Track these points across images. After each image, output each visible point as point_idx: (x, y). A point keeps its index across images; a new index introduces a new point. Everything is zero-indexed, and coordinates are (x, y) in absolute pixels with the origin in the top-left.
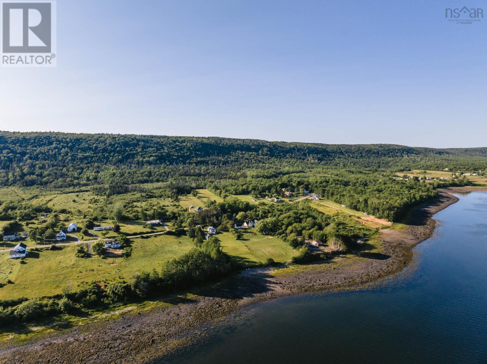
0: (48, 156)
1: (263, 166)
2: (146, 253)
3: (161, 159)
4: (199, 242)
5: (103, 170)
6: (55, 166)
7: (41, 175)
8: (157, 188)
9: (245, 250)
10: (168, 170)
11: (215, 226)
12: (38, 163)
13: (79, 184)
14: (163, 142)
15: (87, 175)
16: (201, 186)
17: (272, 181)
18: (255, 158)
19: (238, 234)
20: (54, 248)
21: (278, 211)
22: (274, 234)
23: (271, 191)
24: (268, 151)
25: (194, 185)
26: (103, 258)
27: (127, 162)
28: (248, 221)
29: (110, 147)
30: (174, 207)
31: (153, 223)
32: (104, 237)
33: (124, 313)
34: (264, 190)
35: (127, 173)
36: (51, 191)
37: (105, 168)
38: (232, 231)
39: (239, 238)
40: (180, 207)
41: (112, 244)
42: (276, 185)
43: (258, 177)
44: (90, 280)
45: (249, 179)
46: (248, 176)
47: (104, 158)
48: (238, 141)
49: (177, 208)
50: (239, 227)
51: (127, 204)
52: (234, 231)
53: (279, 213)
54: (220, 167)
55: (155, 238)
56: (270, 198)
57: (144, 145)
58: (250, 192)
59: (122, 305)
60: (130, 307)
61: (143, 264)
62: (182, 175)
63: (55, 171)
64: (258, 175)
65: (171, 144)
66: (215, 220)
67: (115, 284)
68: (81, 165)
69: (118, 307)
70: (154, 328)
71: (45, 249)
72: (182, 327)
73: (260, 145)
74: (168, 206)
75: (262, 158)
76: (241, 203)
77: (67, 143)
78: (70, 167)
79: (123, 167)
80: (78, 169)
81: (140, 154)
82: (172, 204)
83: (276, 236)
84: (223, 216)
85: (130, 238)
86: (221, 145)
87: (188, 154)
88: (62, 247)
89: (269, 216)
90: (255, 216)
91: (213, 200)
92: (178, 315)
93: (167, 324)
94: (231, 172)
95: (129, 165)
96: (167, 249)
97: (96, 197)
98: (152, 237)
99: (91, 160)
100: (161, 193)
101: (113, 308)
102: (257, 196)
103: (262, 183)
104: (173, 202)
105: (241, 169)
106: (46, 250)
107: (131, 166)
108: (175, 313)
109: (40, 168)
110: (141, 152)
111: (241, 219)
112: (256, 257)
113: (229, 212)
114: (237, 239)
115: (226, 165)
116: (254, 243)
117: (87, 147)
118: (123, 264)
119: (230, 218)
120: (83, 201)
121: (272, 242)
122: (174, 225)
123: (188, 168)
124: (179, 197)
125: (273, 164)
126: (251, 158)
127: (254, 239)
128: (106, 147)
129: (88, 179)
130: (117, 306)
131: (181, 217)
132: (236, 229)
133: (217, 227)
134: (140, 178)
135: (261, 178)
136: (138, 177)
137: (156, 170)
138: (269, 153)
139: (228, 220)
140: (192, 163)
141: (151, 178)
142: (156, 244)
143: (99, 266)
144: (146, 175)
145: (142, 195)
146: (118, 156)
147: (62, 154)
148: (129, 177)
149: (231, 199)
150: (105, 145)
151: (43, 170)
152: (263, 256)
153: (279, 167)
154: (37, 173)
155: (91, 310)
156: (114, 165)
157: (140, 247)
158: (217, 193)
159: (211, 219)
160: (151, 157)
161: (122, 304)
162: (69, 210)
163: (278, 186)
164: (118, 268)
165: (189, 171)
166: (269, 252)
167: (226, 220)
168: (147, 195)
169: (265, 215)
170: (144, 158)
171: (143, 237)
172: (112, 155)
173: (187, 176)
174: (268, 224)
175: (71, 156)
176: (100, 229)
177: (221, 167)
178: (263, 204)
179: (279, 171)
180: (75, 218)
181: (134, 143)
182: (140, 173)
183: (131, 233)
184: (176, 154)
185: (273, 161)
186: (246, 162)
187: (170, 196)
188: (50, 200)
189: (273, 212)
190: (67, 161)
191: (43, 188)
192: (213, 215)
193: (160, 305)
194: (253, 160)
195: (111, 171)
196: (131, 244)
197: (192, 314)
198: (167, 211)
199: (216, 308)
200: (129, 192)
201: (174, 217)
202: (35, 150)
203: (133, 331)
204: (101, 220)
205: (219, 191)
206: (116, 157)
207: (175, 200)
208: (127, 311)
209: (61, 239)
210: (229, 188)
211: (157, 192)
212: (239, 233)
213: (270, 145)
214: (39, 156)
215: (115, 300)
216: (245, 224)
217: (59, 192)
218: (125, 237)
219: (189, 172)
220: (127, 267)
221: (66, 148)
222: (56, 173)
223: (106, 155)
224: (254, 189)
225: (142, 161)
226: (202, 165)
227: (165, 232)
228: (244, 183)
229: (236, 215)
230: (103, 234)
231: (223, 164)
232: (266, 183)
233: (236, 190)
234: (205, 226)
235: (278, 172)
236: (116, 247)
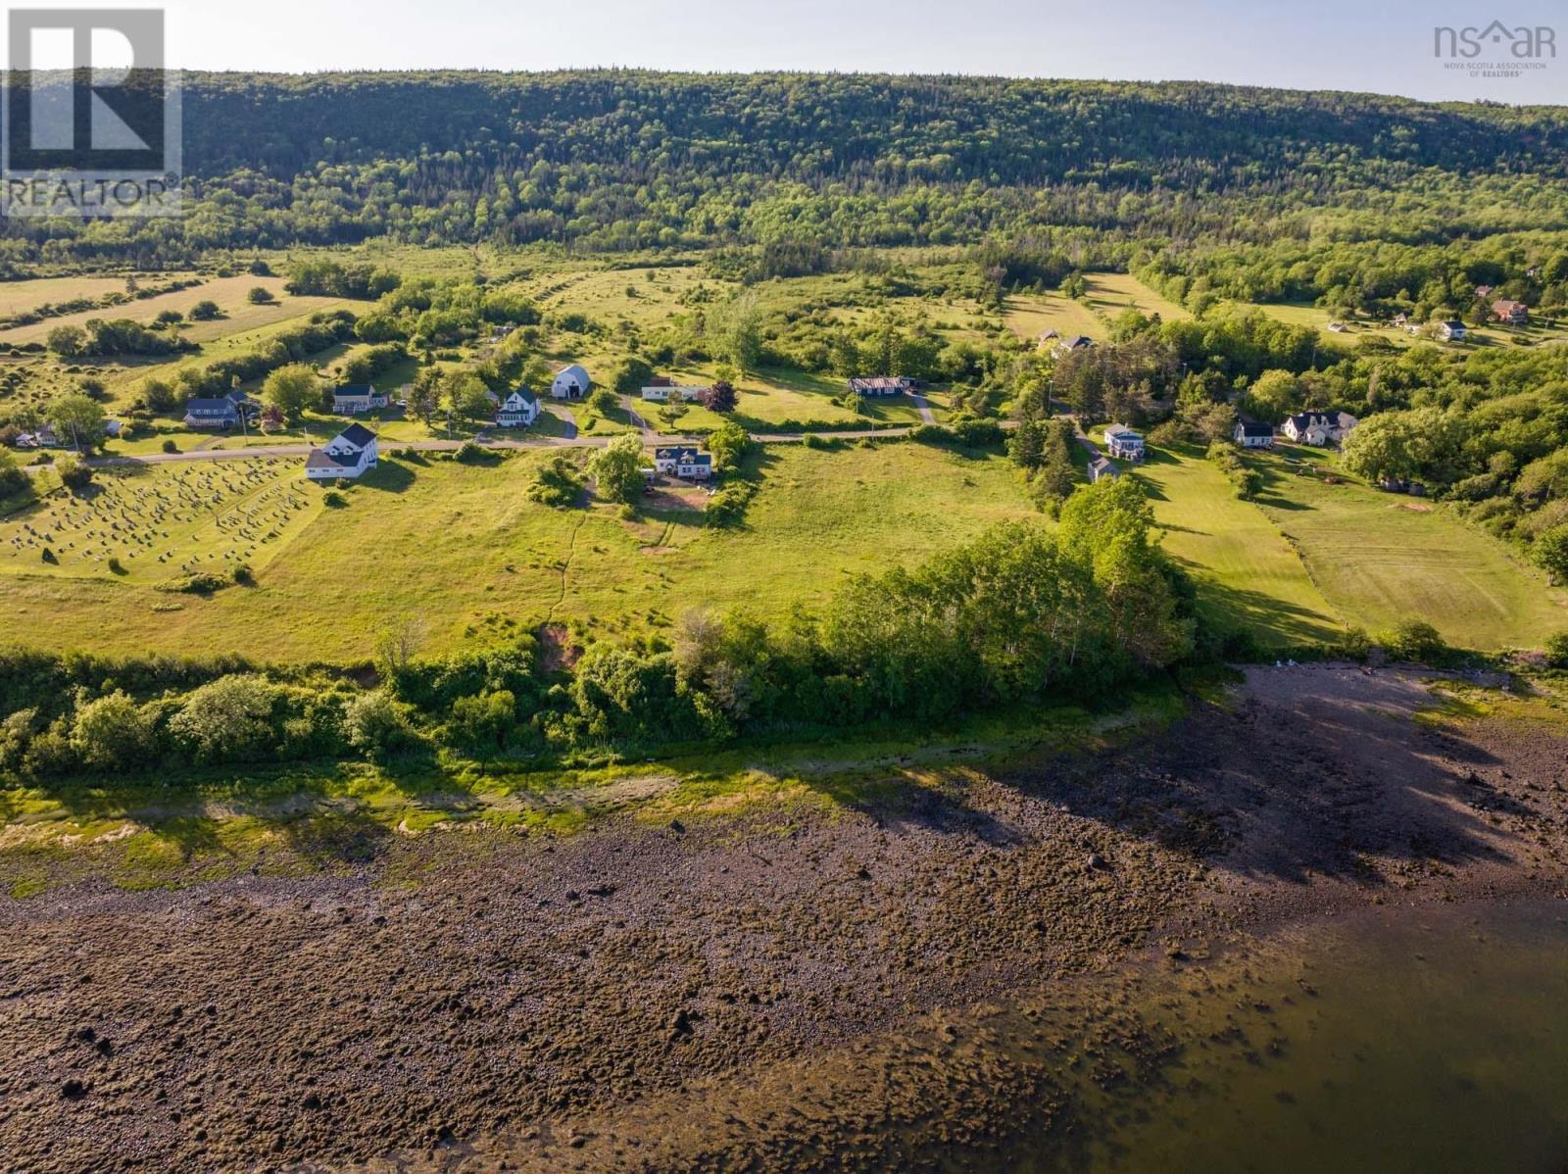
0: (599, 148)
1: (1385, 200)
2: (810, 514)
3: (971, 164)
4: (1053, 491)
5: (763, 198)
6: (615, 180)
7: (568, 211)
8: (932, 263)
9: (1279, 556)
10: (989, 202)
11: (1142, 421)
12: (567, 172)
13: (675, 241)
14: (983, 100)
15: (708, 213)
16: (1108, 263)
17: (1430, 256)
18: (1351, 169)
19: (1252, 472)
20: (471, 457)
21: (1465, 381)
22: (1441, 492)
23: (1420, 295)
24: (1412, 140)
25: (1080, 256)
26: (629, 517)
27: (849, 170)
28: (1307, 416)
29: (796, 118)
30: (978, 333)
31: (875, 390)
32: (667, 427)
33: (609, 805)
34: (1386, 287)
35: (841, 208)
36: (579, 259)
37: (772, 191)
38: (1220, 454)
39: (1252, 491)
40: (1003, 335)
41: (679, 462)
42: (1445, 269)
43: (1356, 237)
44: (529, 612)
45: (1315, 244)
46: (1312, 232)
47: (776, 155)
48: (1287, 98)
49: (990, 337)
50: (1258, 440)
51: (804, 312)
52: (1232, 453)
53: (1467, 390)
54: (1195, 197)
55: (866, 450)
56: (1421, 322)
57: (915, 109)
58: (1322, 293)
59: (617, 763)
60: (649, 780)
61: (778, 566)
62: (1043, 221)
63: (612, 198)
64: (1359, 230)
65: (1015, 106)
66: (1146, 397)
67: (610, 650)
68: (696, 180)
69: (595, 767)
70: (719, 936)
71: (439, 456)
72: (864, 960)
73: (1380, 115)
74: (956, 328)
75: (1379, 170)
76: (1279, 333)
77: (660, 102)
78: (659, 184)
79: (832, 187)
80: (682, 193)
81: (897, 142)
82: (976, 320)
83: (1451, 504)
84: (1186, 384)
85: (764, 444)
86: (1210, 112)
87: (1076, 144)
88: (503, 454)
89: (1413, 401)
90: (1340, 395)
91: (1148, 315)
92: (864, 875)
93: (789, 924)
94: (1242, 217)
95: (855, 183)
96: (903, 504)
97: (709, 284)
98: (856, 448)
99: (730, 165)
100: (942, 278)
101: (571, 767)
102: (1352, 313)
103: (1381, 259)
104: (980, 313)
105: (1282, 208)
106: (445, 459)
107: (860, 187)
108: (848, 861)
109: (572, 188)
110: (903, 134)
111: (1272, 401)
112: (1336, 601)
113: (1215, 367)
114: (1242, 497)
115: (1221, 193)
116: (1329, 525)
117: (721, 117)
118: (696, 551)
119: (1218, 393)
120: (661, 295)
121: (1430, 530)
122: (960, 404)
123: (1068, 197)
124: (1013, 298)
125: (1427, 193)
126: (1330, 165)
127: (1333, 507)
128: (783, 118)
129: (710, 227)
130: (591, 762)
131: (996, 372)
132: (1241, 447)
133: (1150, 431)
134: (885, 228)
135: (1371, 244)
136: (878, 222)
137: (944, 200)
138: (1415, 147)
139: (1205, 404)
140: (1085, 181)
141: (922, 229)
142: (864, 478)
143: (596, 550)
144: (907, 219)
145: (867, 282)
146: (822, 149)
147: (642, 142)
148: (844, 224)
149: (1230, 314)
150: (780, 110)
151: (576, 195)
152: (1377, 600)
153: (1454, 203)
154: (558, 202)
155: (474, 766)
156: (804, 180)
157: (793, 483)
158: (1172, 290)
159: (1126, 389)
160: (935, 153)
161: (618, 756)
162: (601, 321)
163: (1455, 275)
164: (664, 569)
165: (1069, 206)
166: (1411, 584)
167: (1199, 402)
168: (890, 283)
169: (1395, 394)
170: (911, 156)
171: (815, 444)
172: (800, 144)
173: (1057, 224)
174: (1412, 437)
175: (669, 150)
176: (665, 394)
177: (1199, 197)
178: (1383, 347)
179: (1455, 221)
180: (599, 350)
181: (879, 103)
182: (885, 211)
183: (778, 422)
184: (1030, 146)
185: (1429, 182)
186: (1308, 184)
187: (976, 291)
188: (559, 288)
189: (1439, 382)
190: (654, 165)
191: (558, 251)
192: (1139, 376)
193: (793, 791)
194: (1339, 173)
195: (789, 200)
196: (763, 471)
197: (940, 887)
198: (945, 345)
199: (1076, 874)
200: (832, 272)
201: (971, 370)
202: (564, 130)
203: (609, 931)
204: (682, 364)
205: (1178, 280)
206: (812, 151)
207: (990, 307)
208: (625, 800)
209: (514, 422)
210: (1227, 272)
211: (929, 276)
212: (1258, 468)
213: (1422, 114)
214: (574, 147)
215: (593, 727)
216: (1290, 430)
217: (602, 264)
218: (740, 436)
219: (1068, 213)
220: (706, 567)
221: (656, 121)
222: (613, 205)
223: (783, 144)
224: (1341, 280)
225: (903, 170)
226: (1125, 189)
227: (915, 430)
228: (1298, 254)
229: (1250, 382)
230: (665, 415)
231: (1210, 189)
232: (1400, 260)
233: (1255, 281)
234: (1094, 422)
235: (1449, 225)
236: (693, 472)
